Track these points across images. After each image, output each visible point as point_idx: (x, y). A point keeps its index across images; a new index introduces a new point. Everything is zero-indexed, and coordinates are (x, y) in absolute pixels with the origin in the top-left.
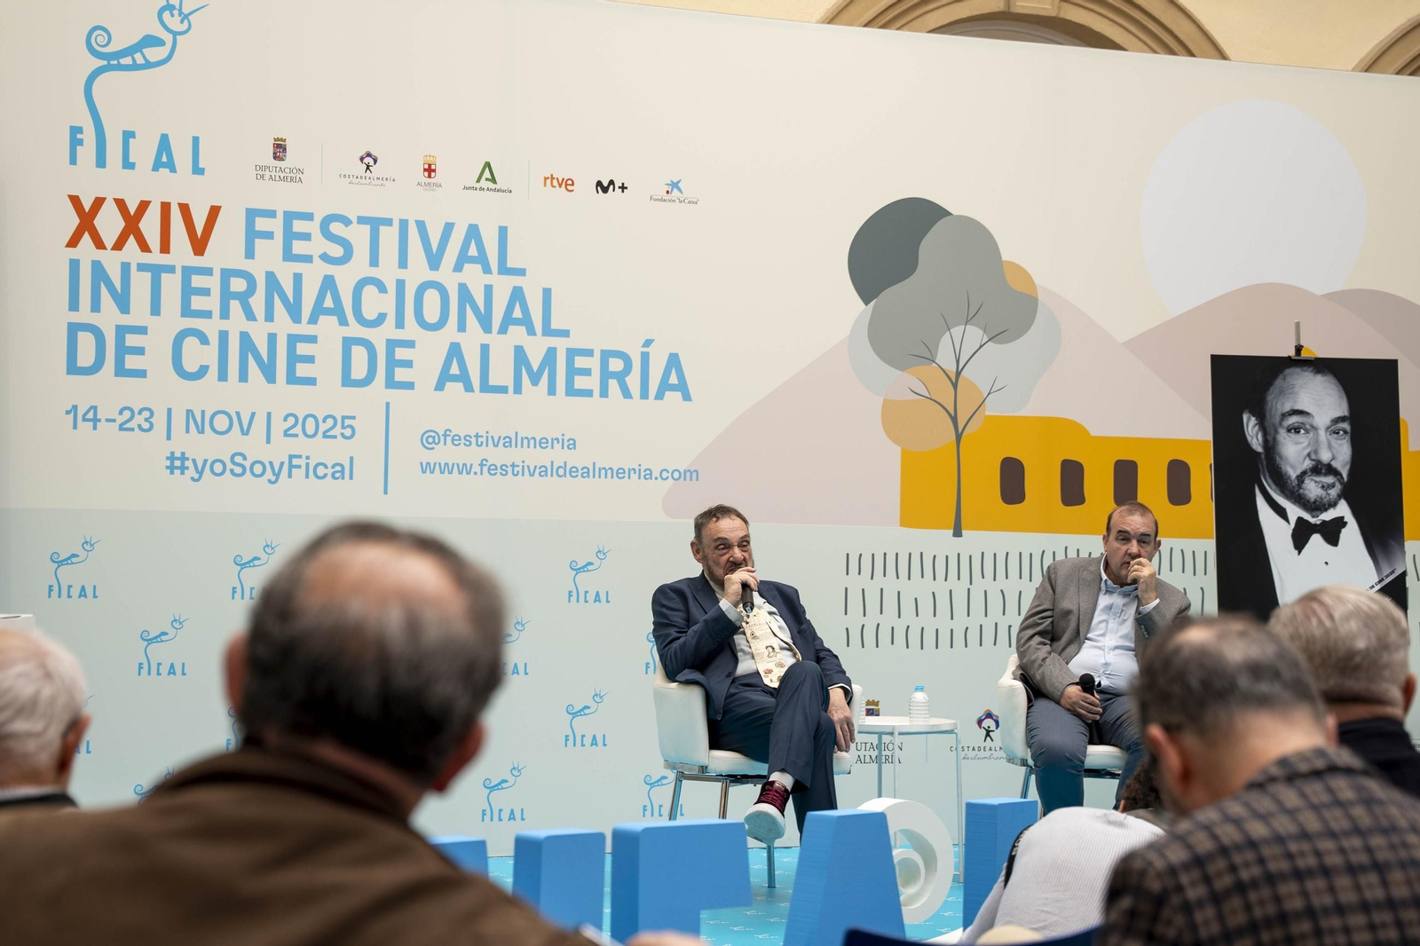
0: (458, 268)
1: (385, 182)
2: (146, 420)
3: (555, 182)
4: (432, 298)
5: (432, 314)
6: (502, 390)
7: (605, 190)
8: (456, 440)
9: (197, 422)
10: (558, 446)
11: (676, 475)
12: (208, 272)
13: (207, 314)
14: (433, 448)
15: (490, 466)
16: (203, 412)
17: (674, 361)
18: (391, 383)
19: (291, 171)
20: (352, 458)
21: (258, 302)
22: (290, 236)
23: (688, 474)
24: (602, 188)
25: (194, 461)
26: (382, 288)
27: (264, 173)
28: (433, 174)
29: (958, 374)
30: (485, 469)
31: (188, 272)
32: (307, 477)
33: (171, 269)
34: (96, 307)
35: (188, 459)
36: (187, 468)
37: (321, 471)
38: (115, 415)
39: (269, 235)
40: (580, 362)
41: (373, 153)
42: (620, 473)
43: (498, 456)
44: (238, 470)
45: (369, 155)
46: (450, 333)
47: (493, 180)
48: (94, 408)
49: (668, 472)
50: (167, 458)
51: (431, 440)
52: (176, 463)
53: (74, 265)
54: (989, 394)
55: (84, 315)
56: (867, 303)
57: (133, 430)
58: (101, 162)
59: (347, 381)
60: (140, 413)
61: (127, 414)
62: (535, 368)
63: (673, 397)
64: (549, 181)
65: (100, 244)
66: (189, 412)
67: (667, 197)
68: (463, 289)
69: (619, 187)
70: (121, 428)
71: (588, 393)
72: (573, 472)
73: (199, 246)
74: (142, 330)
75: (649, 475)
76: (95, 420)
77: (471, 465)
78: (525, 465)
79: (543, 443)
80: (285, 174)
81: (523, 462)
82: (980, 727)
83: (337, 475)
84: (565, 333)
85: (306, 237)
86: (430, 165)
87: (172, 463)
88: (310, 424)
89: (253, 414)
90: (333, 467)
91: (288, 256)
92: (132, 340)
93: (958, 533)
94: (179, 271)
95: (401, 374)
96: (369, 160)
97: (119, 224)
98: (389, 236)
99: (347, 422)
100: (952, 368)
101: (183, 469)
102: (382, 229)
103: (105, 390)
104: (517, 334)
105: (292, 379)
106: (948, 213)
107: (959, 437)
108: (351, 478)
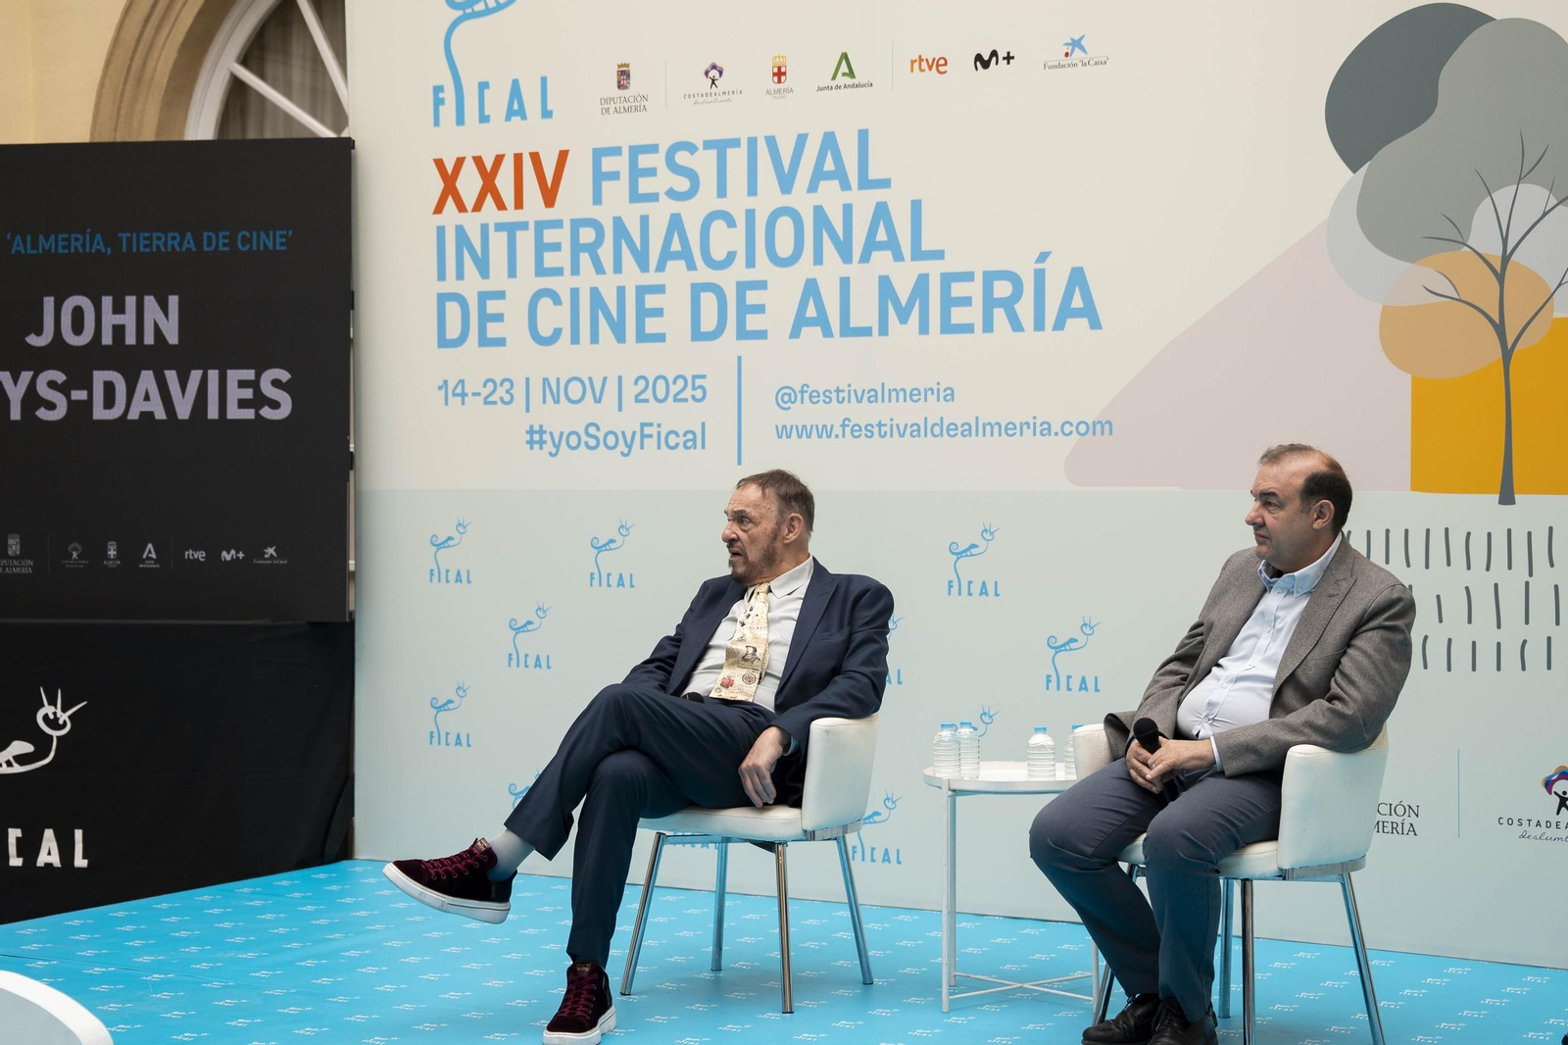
0: (813, 188)
1: (731, 96)
2: (507, 392)
3: (924, 65)
4: (785, 227)
5: (784, 247)
6: (866, 332)
7: (986, 65)
8: (814, 397)
9: (553, 391)
10: (932, 398)
11: (1083, 428)
12: (557, 224)
13: (558, 272)
14: (789, 408)
15: (854, 426)
16: (558, 380)
17: (1077, 278)
18: (743, 334)
19: (635, 99)
20: (703, 424)
21: (606, 253)
22: (636, 173)
23: (1098, 427)
24: (982, 62)
25: (551, 434)
26: (731, 222)
27: (609, 106)
28: (783, 78)
29: (1506, 259)
30: (848, 430)
31: (541, 226)
32: (659, 447)
33: (524, 226)
34: (460, 276)
35: (545, 432)
36: (545, 442)
37: (673, 439)
38: (480, 389)
39: (614, 176)
40: (958, 289)
41: (718, 64)
42: (1009, 429)
43: (862, 413)
44: (592, 442)
45: (714, 67)
46: (805, 267)
47: (851, 74)
48: (462, 382)
49: (1072, 425)
50: (527, 432)
51: (786, 398)
52: (536, 437)
53: (441, 231)
54: (1560, 285)
55: (451, 285)
56: (1354, 169)
57: (495, 403)
58: (460, 120)
59: (697, 335)
60: (501, 385)
61: (490, 386)
62: (904, 302)
63: (1077, 326)
64: (916, 65)
65: (462, 208)
66: (546, 380)
67: (1066, 61)
68: (819, 212)
69: (1004, 58)
70: (486, 402)
71: (968, 328)
72: (951, 430)
73: (549, 197)
74: (500, 295)
75: (1046, 429)
76: (463, 395)
77: (832, 426)
78: (894, 423)
79: (914, 395)
80: (629, 104)
81: (892, 420)
82: (1550, 794)
83: (689, 444)
84: (939, 255)
85: (651, 172)
86: (779, 68)
87: (532, 437)
88: (661, 384)
89: (605, 379)
90: (685, 435)
91: (635, 197)
92: (492, 307)
93: (1507, 498)
94: (532, 226)
95: (753, 322)
96: (714, 72)
97: (478, 183)
98: (737, 158)
99: (698, 382)
100: (1494, 251)
101: (542, 443)
102: (730, 152)
103: (472, 362)
104: (882, 260)
105: (642, 337)
106: (1488, 19)
107: (1507, 354)
108: (703, 447)
